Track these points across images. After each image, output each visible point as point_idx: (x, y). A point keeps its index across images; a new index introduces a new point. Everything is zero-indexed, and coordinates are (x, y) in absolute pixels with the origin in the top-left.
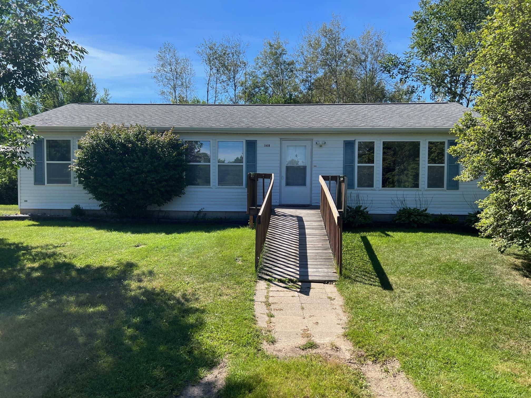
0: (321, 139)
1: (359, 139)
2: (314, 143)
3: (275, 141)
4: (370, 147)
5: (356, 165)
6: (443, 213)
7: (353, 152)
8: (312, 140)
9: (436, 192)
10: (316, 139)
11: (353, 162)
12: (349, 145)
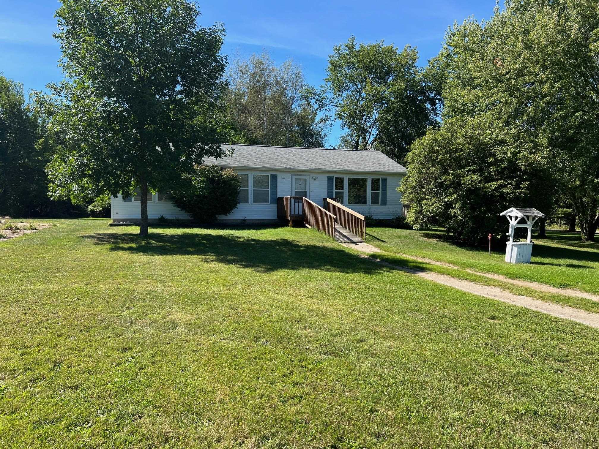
0: (315, 175)
1: (336, 176)
2: (311, 177)
3: (288, 176)
4: (340, 181)
5: (334, 191)
6: (380, 218)
7: (333, 183)
8: (309, 175)
9: (375, 206)
10: (312, 175)
11: (332, 189)
12: (330, 179)
